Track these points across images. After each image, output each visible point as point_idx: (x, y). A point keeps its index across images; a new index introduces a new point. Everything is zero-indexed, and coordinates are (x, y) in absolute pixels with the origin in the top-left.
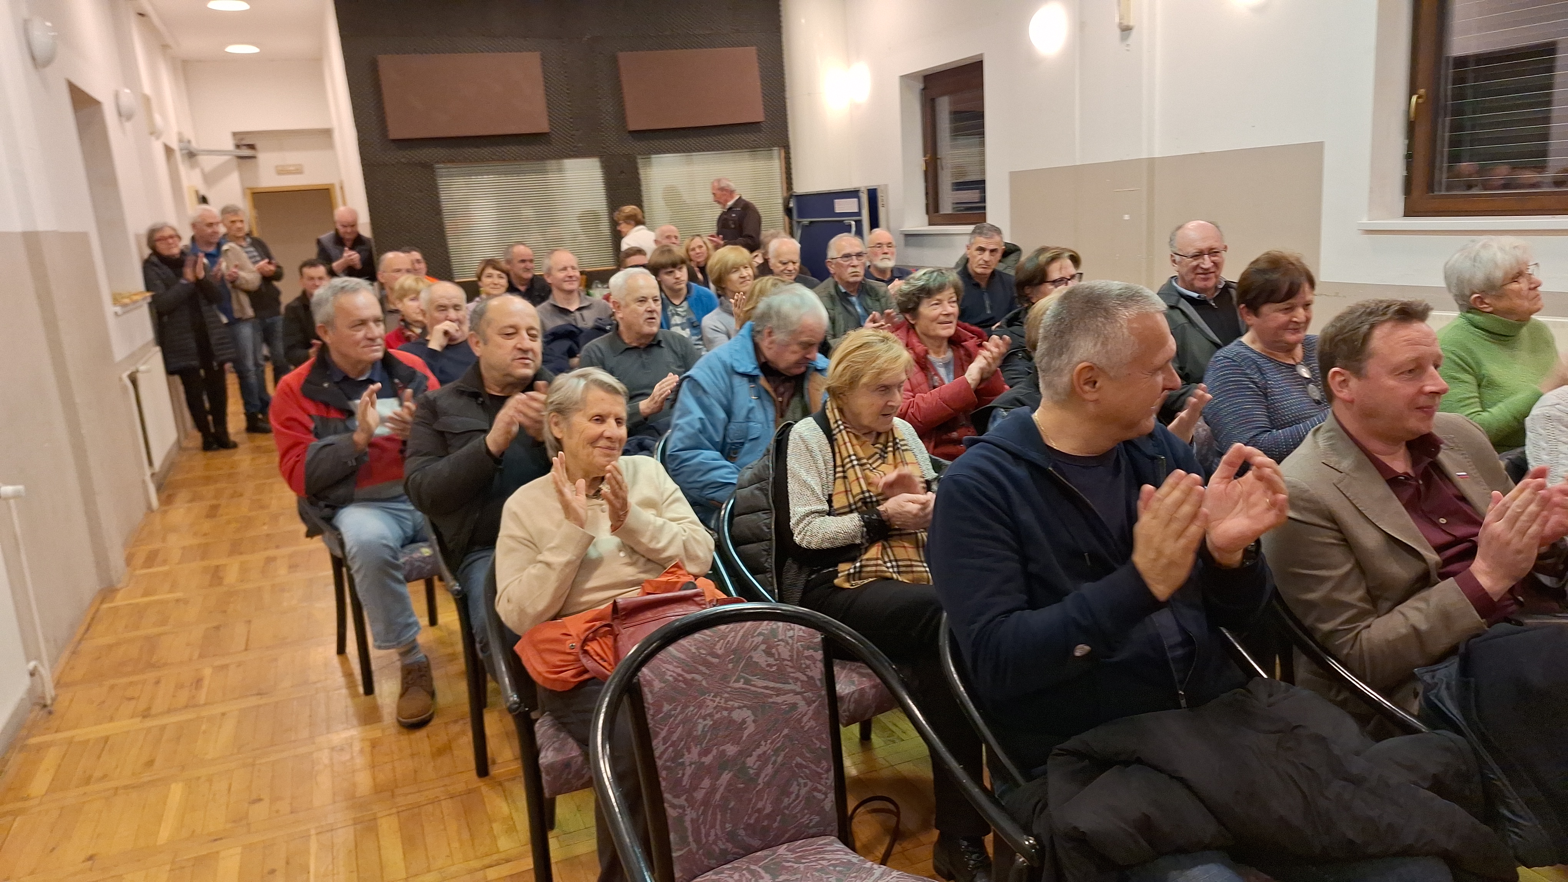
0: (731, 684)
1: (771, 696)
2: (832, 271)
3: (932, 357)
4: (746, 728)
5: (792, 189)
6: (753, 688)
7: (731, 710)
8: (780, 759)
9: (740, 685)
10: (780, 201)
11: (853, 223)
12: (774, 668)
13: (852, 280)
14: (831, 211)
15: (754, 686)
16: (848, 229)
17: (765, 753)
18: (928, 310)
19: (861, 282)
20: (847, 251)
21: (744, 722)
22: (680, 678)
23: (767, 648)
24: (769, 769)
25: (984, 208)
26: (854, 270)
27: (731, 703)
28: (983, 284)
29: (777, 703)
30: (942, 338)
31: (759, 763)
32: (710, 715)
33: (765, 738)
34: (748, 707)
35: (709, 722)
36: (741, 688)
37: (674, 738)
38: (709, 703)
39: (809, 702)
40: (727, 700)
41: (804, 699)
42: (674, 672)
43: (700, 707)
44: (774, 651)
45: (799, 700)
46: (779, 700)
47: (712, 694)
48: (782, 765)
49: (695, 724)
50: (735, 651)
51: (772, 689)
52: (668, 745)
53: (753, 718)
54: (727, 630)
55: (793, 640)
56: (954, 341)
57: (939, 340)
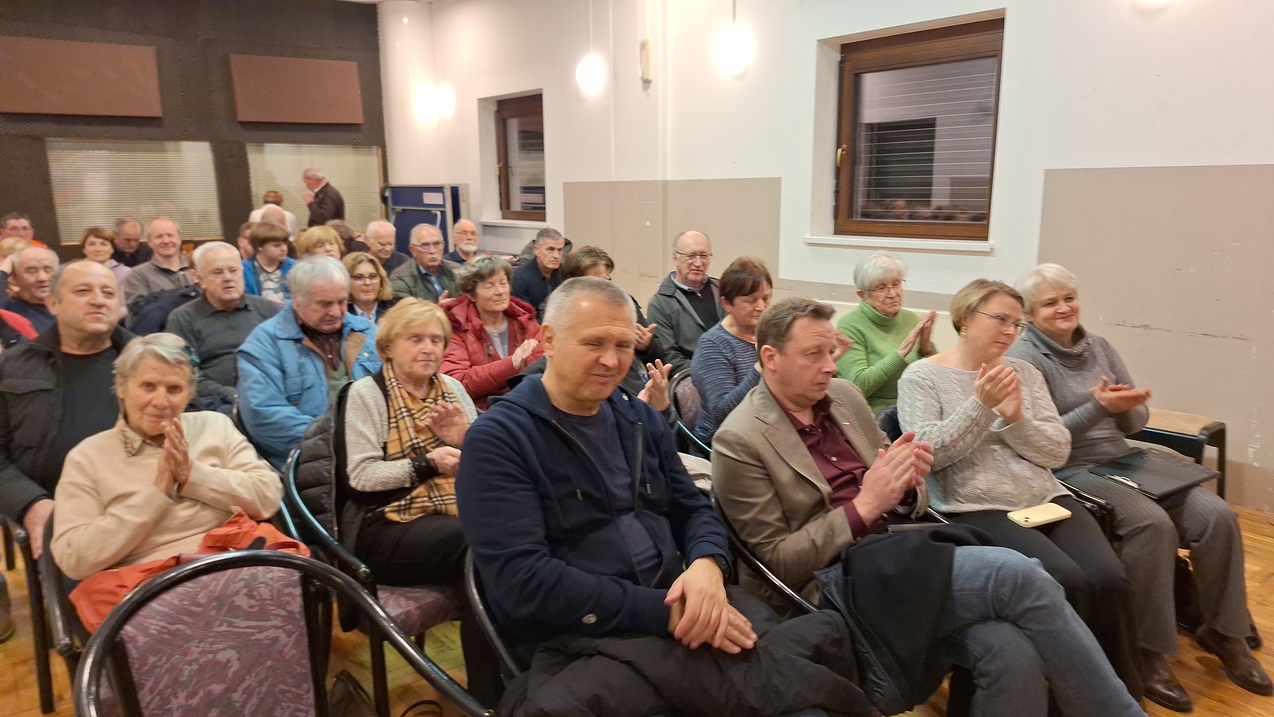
0: (215, 629)
1: (253, 634)
3: (489, 329)
4: (231, 667)
5: (388, 181)
6: (237, 630)
7: (218, 651)
8: (264, 689)
9: (224, 628)
10: (378, 190)
11: (439, 214)
12: (256, 609)
13: (431, 264)
14: (420, 202)
15: (237, 627)
16: (431, 220)
17: (250, 685)
18: (484, 290)
19: (439, 266)
20: (427, 239)
21: (229, 661)
22: (165, 630)
23: (248, 591)
24: (254, 700)
25: (544, 209)
26: (432, 256)
27: (215, 646)
29: (260, 640)
31: (245, 696)
32: (196, 660)
33: (249, 673)
34: (232, 647)
35: (195, 667)
36: (225, 631)
37: (161, 686)
38: (194, 649)
39: (289, 634)
40: (212, 644)
41: (285, 631)
42: (156, 625)
43: (185, 655)
44: (255, 593)
45: (280, 633)
46: (261, 636)
47: (197, 641)
48: (266, 694)
49: (181, 671)
50: (217, 598)
51: (254, 627)
52: (155, 694)
53: (237, 656)
54: (209, 580)
55: (274, 581)
56: (509, 314)
57: (494, 313)
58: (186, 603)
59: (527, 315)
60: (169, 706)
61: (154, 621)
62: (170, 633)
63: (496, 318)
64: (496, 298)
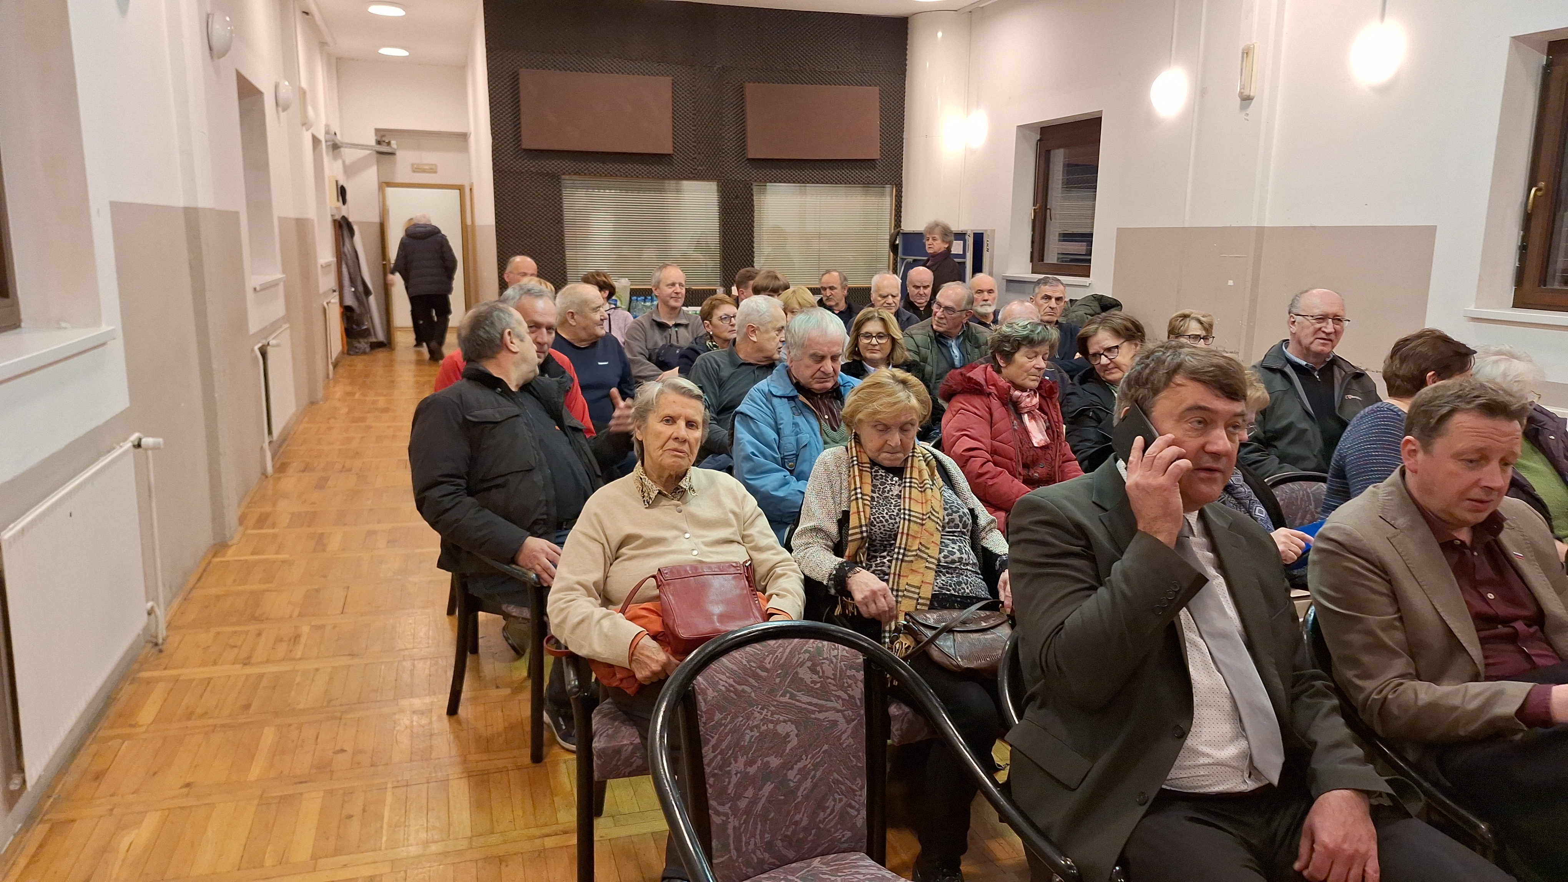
0: (778, 698)
1: (813, 712)
4: (789, 742)
5: (900, 227)
6: (797, 704)
7: (778, 722)
8: (818, 774)
9: (786, 699)
10: (888, 237)
12: (818, 685)
15: (798, 701)
17: (805, 766)
21: (788, 735)
22: (732, 689)
23: (812, 665)
24: (808, 783)
25: (1089, 261)
27: (776, 716)
29: (819, 720)
31: (799, 776)
32: (757, 727)
33: (806, 753)
34: (792, 722)
35: (756, 733)
36: (787, 703)
37: (723, 746)
38: (756, 714)
39: (849, 721)
40: (773, 713)
41: (844, 716)
42: (726, 682)
43: (748, 719)
44: (818, 668)
45: (839, 717)
46: (821, 716)
47: (762, 707)
48: (820, 779)
49: (743, 735)
50: (782, 666)
51: (816, 705)
52: (717, 752)
53: (796, 732)
54: (776, 646)
55: (837, 659)
58: (756, 665)
60: (729, 768)
61: (723, 677)
62: (736, 692)
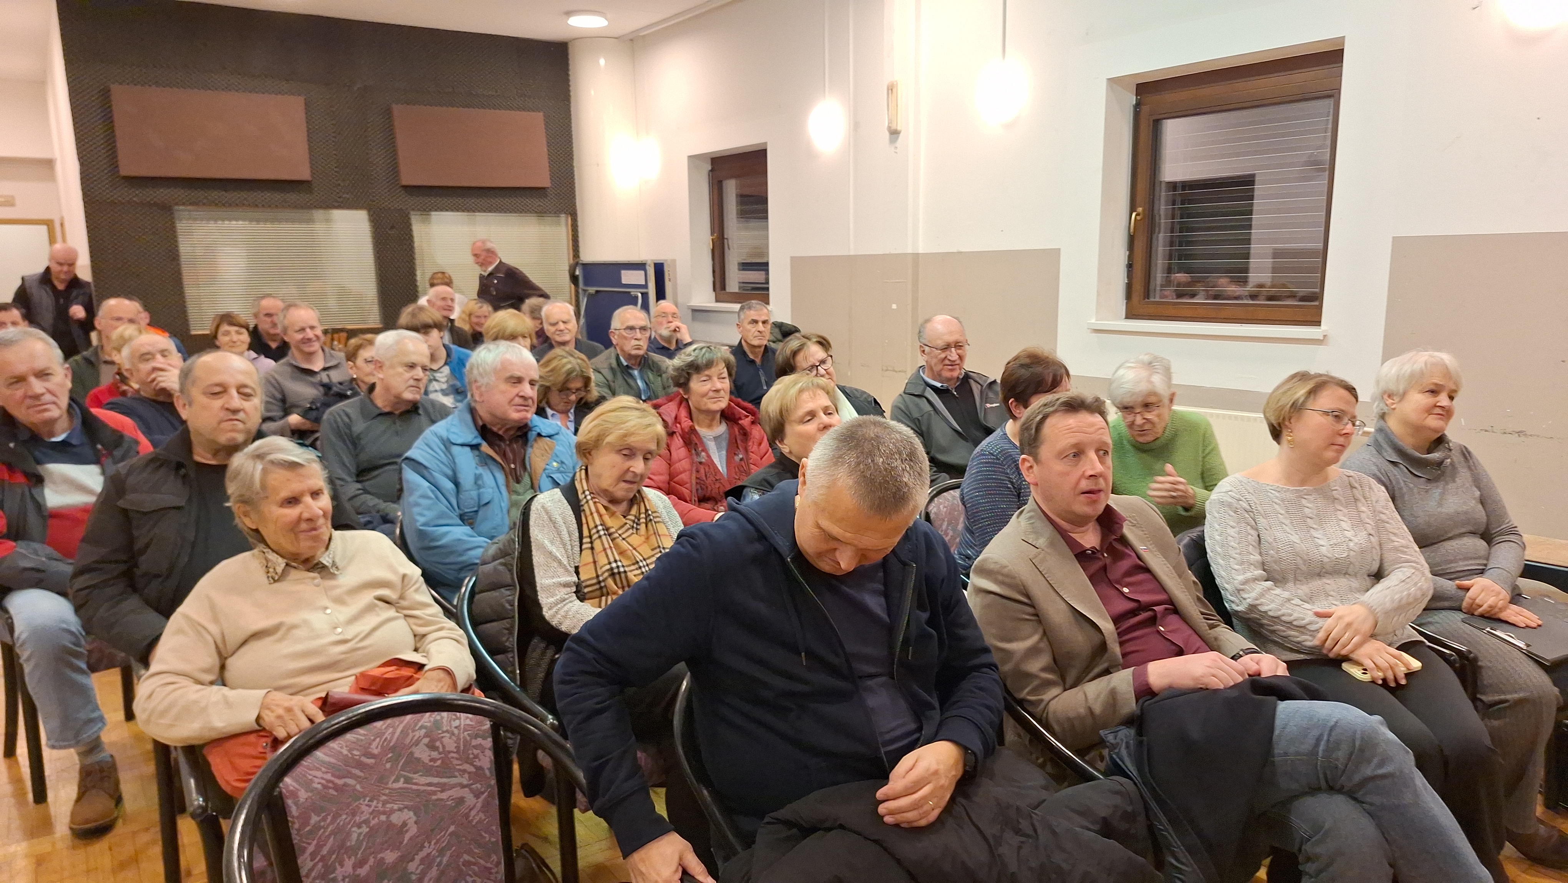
0: (389, 785)
1: (434, 793)
2: (614, 342)
4: (407, 831)
5: (578, 257)
6: (414, 787)
7: (392, 811)
8: (445, 860)
9: (400, 784)
10: (567, 268)
11: (640, 295)
12: (439, 763)
13: (634, 352)
14: (618, 282)
15: (416, 784)
17: (429, 854)
18: (697, 385)
19: (643, 356)
20: (631, 323)
21: (405, 824)
22: (330, 785)
23: (430, 742)
24: (434, 872)
25: (767, 289)
26: (637, 343)
27: (388, 806)
28: (758, 361)
29: (442, 800)
30: (715, 412)
31: (423, 866)
32: (366, 822)
33: (429, 839)
34: (408, 808)
35: (365, 829)
36: (400, 788)
37: (324, 852)
38: (364, 808)
39: (477, 796)
40: (385, 803)
41: (472, 791)
42: (322, 778)
43: (354, 814)
44: (438, 744)
45: (466, 793)
46: (444, 796)
47: (368, 799)
48: (447, 865)
49: (349, 834)
50: (393, 749)
51: (436, 785)
52: (317, 860)
53: (414, 818)
54: (384, 727)
55: (459, 730)
56: (727, 416)
57: (710, 413)
58: (356, 752)
59: (750, 418)
60: (333, 875)
61: (319, 774)
62: (336, 788)
63: (713, 420)
64: (711, 394)
